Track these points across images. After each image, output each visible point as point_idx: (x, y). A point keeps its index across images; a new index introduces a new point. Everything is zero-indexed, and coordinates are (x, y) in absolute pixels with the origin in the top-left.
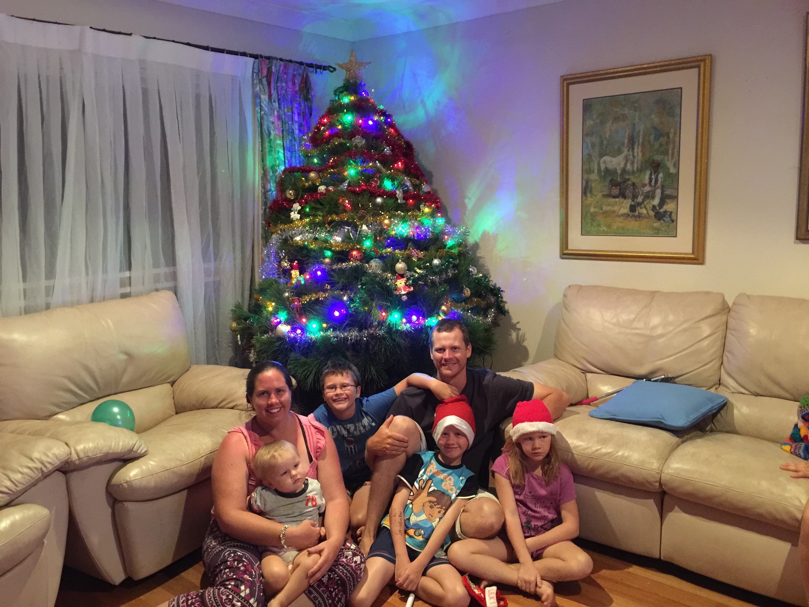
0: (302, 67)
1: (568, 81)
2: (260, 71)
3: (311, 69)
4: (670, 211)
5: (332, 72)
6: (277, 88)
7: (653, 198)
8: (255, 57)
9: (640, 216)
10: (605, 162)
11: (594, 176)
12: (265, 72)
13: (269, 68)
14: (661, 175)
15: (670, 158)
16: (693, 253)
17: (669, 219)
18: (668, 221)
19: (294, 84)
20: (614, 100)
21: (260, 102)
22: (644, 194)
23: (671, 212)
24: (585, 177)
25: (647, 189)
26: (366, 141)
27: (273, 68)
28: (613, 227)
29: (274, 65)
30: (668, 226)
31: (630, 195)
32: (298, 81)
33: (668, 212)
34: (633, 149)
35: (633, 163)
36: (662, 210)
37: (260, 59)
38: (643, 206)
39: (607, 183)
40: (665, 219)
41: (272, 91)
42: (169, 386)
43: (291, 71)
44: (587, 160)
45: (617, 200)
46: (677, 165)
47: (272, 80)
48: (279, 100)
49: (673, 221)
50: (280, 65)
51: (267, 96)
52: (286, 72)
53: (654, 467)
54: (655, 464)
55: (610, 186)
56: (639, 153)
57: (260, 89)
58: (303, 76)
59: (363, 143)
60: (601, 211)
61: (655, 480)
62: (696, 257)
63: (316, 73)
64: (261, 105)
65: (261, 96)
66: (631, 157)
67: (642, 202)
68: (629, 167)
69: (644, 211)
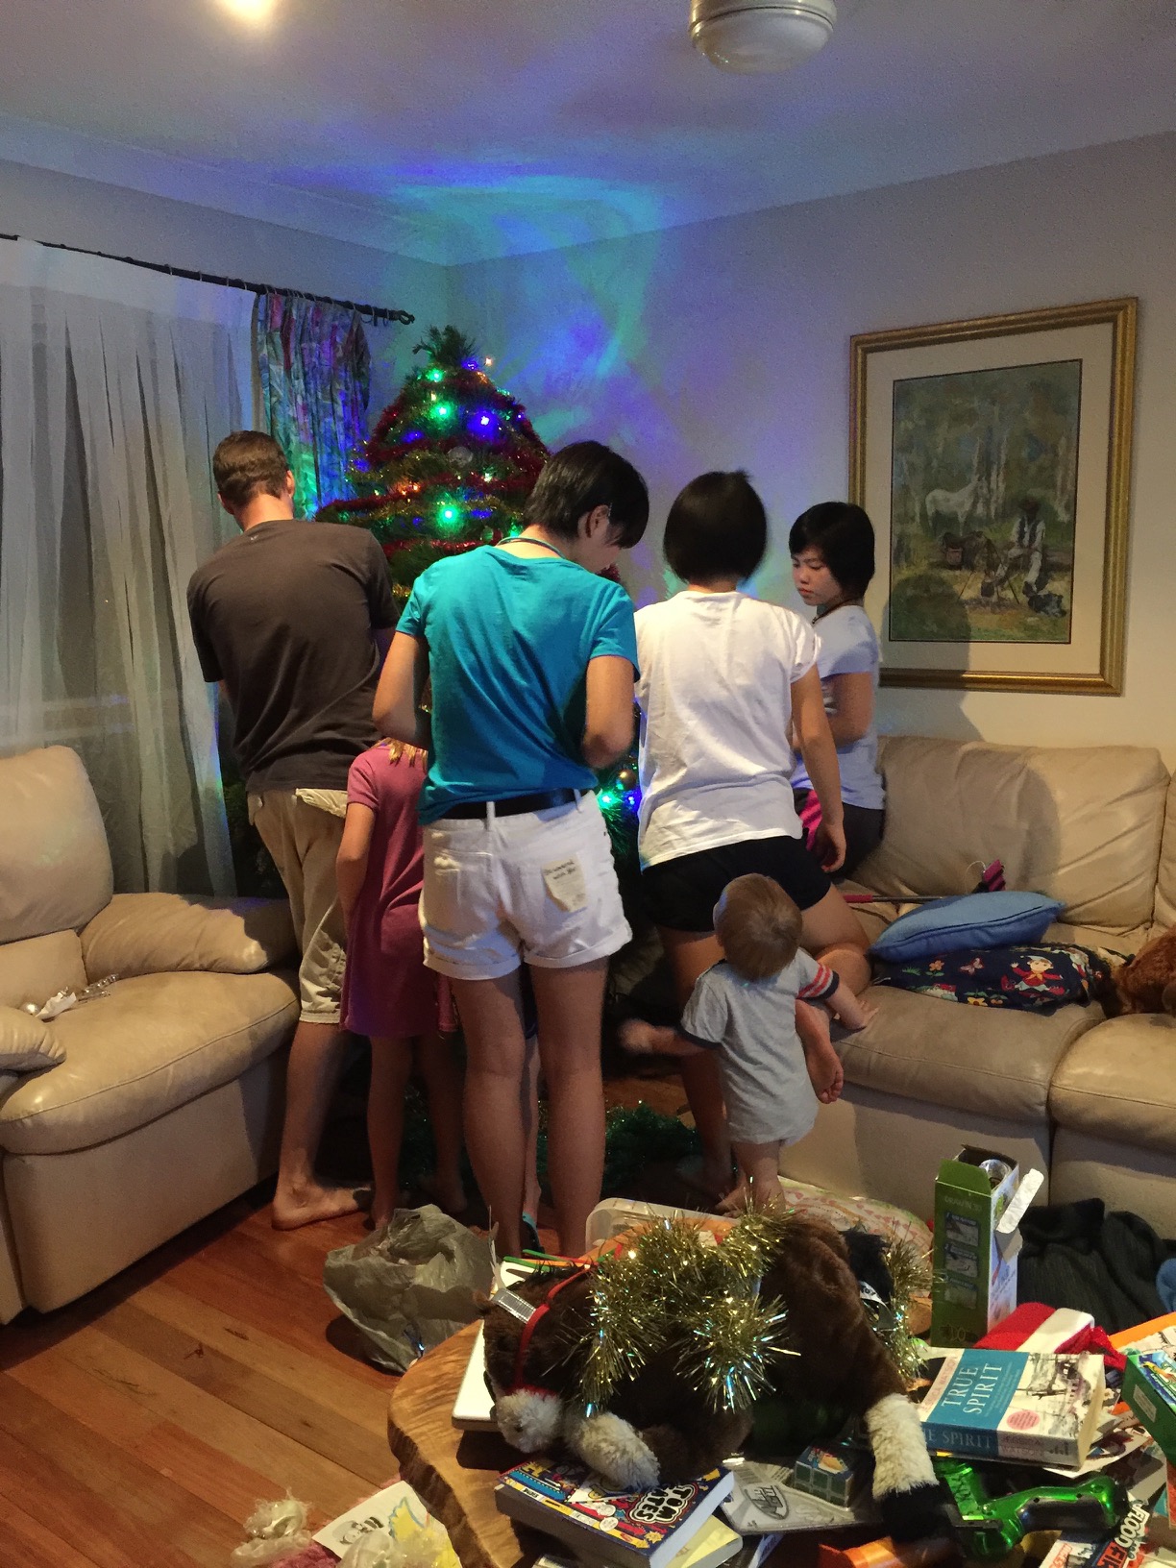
0: (351, 312)
1: (866, 346)
2: (268, 316)
3: (366, 317)
5: (406, 323)
6: (301, 353)
7: (1027, 568)
8: (259, 289)
9: (1001, 603)
10: (934, 501)
11: (914, 528)
12: (278, 320)
13: (286, 312)
14: (1041, 527)
15: (1059, 493)
16: (1102, 674)
19: (333, 344)
20: (952, 382)
21: (270, 379)
22: (1009, 561)
23: (1061, 597)
24: (898, 528)
25: (1015, 552)
26: (475, 456)
27: (294, 312)
28: (950, 624)
29: (294, 306)
31: (983, 563)
32: (341, 338)
34: (989, 475)
35: (987, 503)
36: (1042, 593)
37: (270, 294)
38: (1007, 583)
39: (938, 541)
40: (1048, 608)
41: (292, 357)
42: (72, 934)
43: (328, 319)
44: (900, 496)
45: (958, 572)
46: (1072, 507)
47: (292, 337)
48: (305, 374)
49: (1063, 613)
50: (307, 308)
51: (282, 368)
52: (318, 320)
53: (1037, 1076)
54: (1037, 1070)
55: (945, 547)
56: (1000, 484)
57: (268, 353)
58: (351, 330)
59: (470, 459)
60: (926, 595)
61: (1038, 1101)
62: (1107, 682)
63: (375, 324)
64: (270, 385)
65: (271, 367)
66: (985, 491)
67: (1007, 577)
68: (980, 510)
69: (1009, 595)
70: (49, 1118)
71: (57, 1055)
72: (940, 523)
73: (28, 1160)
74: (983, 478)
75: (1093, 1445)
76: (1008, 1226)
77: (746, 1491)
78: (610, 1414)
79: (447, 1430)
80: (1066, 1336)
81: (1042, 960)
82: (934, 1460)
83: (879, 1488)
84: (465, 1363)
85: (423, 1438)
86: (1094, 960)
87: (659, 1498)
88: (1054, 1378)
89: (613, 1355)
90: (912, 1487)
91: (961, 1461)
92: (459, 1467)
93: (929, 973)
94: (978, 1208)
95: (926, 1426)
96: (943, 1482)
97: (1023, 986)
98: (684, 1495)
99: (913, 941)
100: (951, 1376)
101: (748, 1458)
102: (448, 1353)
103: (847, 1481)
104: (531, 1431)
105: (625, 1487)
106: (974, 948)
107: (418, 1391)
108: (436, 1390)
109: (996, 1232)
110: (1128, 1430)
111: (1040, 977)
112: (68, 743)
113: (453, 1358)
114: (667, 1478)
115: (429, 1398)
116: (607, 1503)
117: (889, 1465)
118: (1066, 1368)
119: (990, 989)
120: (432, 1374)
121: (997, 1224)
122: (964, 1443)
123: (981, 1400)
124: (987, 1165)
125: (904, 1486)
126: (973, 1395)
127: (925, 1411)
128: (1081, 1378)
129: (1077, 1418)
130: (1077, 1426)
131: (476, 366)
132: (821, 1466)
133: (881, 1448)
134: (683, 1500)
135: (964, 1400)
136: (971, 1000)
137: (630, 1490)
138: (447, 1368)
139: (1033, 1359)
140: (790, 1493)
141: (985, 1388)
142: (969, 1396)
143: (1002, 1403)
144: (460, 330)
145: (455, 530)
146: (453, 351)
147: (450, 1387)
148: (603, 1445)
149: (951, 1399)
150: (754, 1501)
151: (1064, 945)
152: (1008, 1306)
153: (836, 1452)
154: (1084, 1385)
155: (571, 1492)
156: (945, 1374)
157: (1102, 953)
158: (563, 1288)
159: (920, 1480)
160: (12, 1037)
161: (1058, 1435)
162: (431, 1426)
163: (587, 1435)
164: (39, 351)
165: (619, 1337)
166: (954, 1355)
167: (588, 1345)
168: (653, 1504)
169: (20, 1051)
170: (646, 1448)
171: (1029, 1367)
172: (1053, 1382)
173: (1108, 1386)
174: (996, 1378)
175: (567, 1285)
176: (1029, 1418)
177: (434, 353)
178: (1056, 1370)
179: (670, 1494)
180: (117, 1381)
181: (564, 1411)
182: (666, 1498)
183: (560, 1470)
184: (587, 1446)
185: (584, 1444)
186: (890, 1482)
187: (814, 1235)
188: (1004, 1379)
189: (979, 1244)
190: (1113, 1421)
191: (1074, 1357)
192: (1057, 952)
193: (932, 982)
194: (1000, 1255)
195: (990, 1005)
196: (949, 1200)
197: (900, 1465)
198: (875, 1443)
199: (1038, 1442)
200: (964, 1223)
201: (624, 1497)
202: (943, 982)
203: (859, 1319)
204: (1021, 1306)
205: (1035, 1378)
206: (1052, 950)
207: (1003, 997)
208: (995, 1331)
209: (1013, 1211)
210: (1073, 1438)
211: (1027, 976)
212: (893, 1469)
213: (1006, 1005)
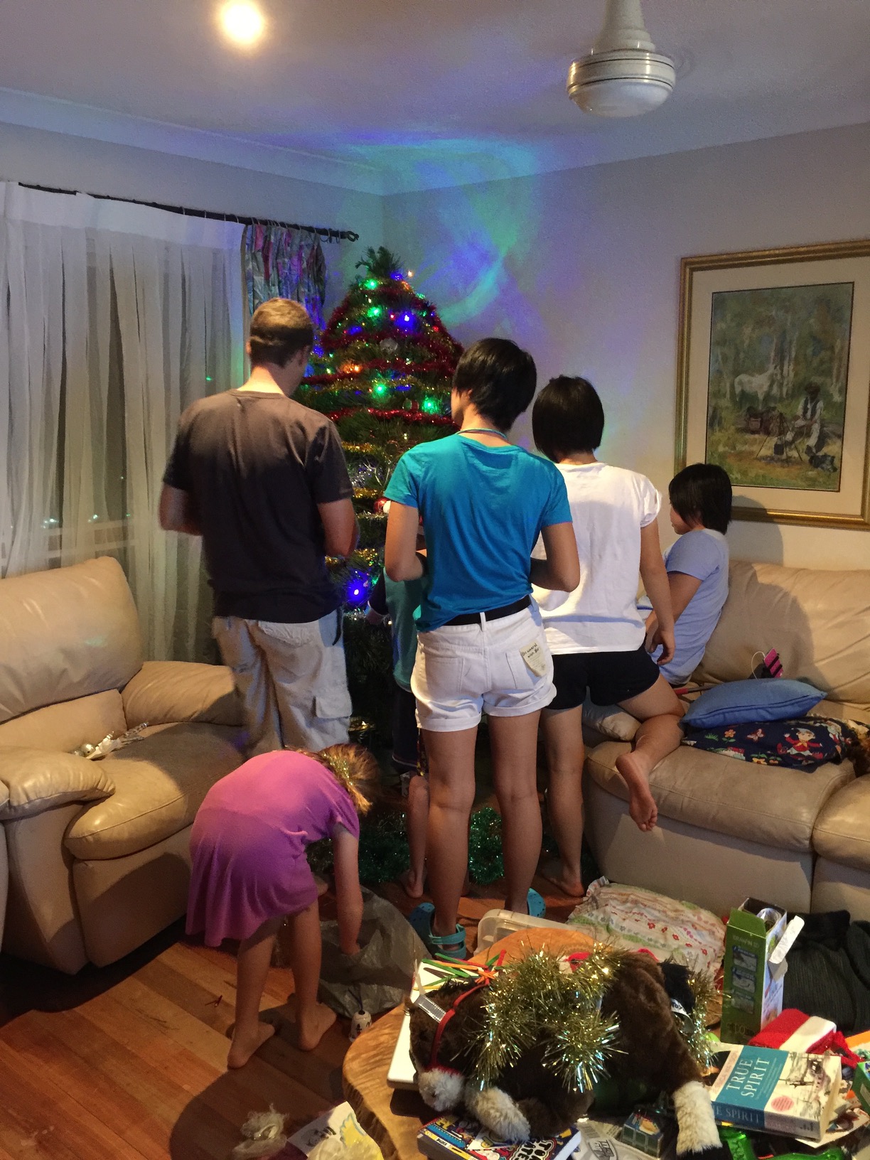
0: (313, 235)
1: (692, 265)
2: (254, 241)
3: (324, 237)
4: (832, 455)
5: (353, 240)
6: (277, 266)
7: (809, 435)
8: (246, 221)
9: (788, 461)
10: (741, 383)
11: (725, 402)
12: (260, 243)
13: (266, 237)
14: (820, 404)
15: (834, 380)
16: (863, 515)
17: (829, 467)
18: (828, 470)
19: (300, 258)
20: (757, 295)
21: (253, 286)
22: (796, 430)
23: (833, 457)
24: (713, 403)
25: (800, 423)
26: (400, 345)
27: (272, 237)
28: (750, 475)
29: (273, 233)
30: (829, 477)
31: (776, 430)
32: (306, 254)
33: (829, 456)
34: (782, 366)
35: (781, 385)
36: (820, 454)
37: (255, 225)
38: (793, 446)
39: (743, 412)
40: (824, 465)
41: (271, 269)
42: (116, 691)
43: (297, 241)
44: (715, 378)
45: (757, 436)
46: (844, 391)
47: (270, 255)
48: (279, 282)
49: (835, 470)
50: (282, 234)
51: (263, 278)
52: (290, 242)
53: (804, 819)
54: (804, 815)
55: (748, 416)
56: (791, 372)
57: (253, 267)
58: (313, 249)
59: (396, 348)
60: (733, 452)
61: (804, 837)
62: (866, 521)
63: (331, 242)
64: (254, 291)
65: (255, 277)
66: (779, 377)
67: (793, 442)
68: (775, 390)
69: (794, 454)
70: (106, 836)
71: (110, 789)
72: (745, 399)
73: (91, 864)
74: (778, 367)
75: (830, 1123)
76: (777, 958)
77: (589, 1144)
78: (496, 1089)
79: (383, 1086)
80: (815, 1038)
81: (807, 732)
82: (720, 1128)
83: (681, 1148)
84: (396, 1035)
85: (367, 1091)
86: (846, 731)
87: (529, 1149)
88: (806, 1072)
89: (499, 1049)
90: (703, 1149)
91: (738, 1130)
92: (391, 1114)
93: (724, 739)
94: (756, 945)
95: (714, 1104)
96: (725, 1144)
97: (793, 751)
98: (547, 1147)
99: (714, 716)
100: (733, 1066)
101: (591, 1118)
102: (383, 1027)
103: (659, 1140)
104: (442, 1097)
105: (506, 1140)
106: (758, 722)
107: (364, 1056)
108: (375, 1056)
109: (768, 962)
110: (856, 1111)
111: (806, 745)
112: (110, 554)
113: (387, 1031)
114: (536, 1135)
115: (372, 1060)
116: (494, 1151)
117: (689, 1132)
118: (814, 1065)
119: (769, 752)
120: (373, 1043)
121: (770, 956)
122: (741, 1117)
123: (754, 1086)
124: (763, 914)
125: (698, 1148)
126: (749, 1082)
127: (714, 1093)
128: (824, 1073)
129: (820, 1104)
130: (820, 1111)
131: (401, 276)
132: (642, 1128)
133: (683, 1120)
134: (546, 1152)
135: (742, 1086)
136: (755, 760)
137: (510, 1142)
138: (382, 1039)
139: (791, 1057)
140: (620, 1146)
141: (757, 1077)
142: (745, 1083)
143: (768, 1090)
144: (391, 249)
145: (385, 401)
146: (384, 266)
147: (386, 1054)
148: (492, 1111)
149: (733, 1084)
150: (594, 1151)
151: (823, 719)
152: (776, 1009)
153: (651, 1117)
154: (826, 1079)
155: (468, 1142)
156: (730, 1064)
157: (852, 725)
158: (466, 998)
159: (709, 1144)
160: (79, 777)
161: (807, 1117)
162: (372, 1083)
163: (480, 1103)
164: (92, 273)
165: (503, 1036)
166: (736, 1050)
167: (483, 1041)
168: (526, 1154)
169: (85, 789)
170: (521, 1115)
171: (789, 1063)
172: (804, 1075)
173: (844, 1078)
174: (765, 1070)
175: (469, 996)
176: (784, 1102)
177: (370, 267)
178: (807, 1066)
179: (537, 1147)
180: (151, 1018)
181: (465, 1083)
182: (534, 1150)
183: (462, 1125)
184: (480, 1112)
185: (479, 1108)
186: (689, 1144)
187: (640, 967)
188: (771, 1070)
189: (757, 969)
190: (845, 1106)
191: (820, 1057)
192: (818, 725)
193: (726, 746)
194: (771, 977)
195: (769, 764)
196: (736, 938)
197: (696, 1132)
198: (679, 1115)
199: (792, 1121)
200: (746, 955)
201: (505, 1147)
202: (735, 746)
203: (669, 1028)
204: (786, 1010)
205: (792, 1071)
206: (815, 723)
207: (779, 759)
208: (766, 1030)
209: (780, 947)
210: (817, 1120)
211: (796, 744)
212: (691, 1135)
213: (781, 764)
